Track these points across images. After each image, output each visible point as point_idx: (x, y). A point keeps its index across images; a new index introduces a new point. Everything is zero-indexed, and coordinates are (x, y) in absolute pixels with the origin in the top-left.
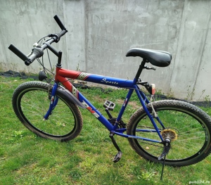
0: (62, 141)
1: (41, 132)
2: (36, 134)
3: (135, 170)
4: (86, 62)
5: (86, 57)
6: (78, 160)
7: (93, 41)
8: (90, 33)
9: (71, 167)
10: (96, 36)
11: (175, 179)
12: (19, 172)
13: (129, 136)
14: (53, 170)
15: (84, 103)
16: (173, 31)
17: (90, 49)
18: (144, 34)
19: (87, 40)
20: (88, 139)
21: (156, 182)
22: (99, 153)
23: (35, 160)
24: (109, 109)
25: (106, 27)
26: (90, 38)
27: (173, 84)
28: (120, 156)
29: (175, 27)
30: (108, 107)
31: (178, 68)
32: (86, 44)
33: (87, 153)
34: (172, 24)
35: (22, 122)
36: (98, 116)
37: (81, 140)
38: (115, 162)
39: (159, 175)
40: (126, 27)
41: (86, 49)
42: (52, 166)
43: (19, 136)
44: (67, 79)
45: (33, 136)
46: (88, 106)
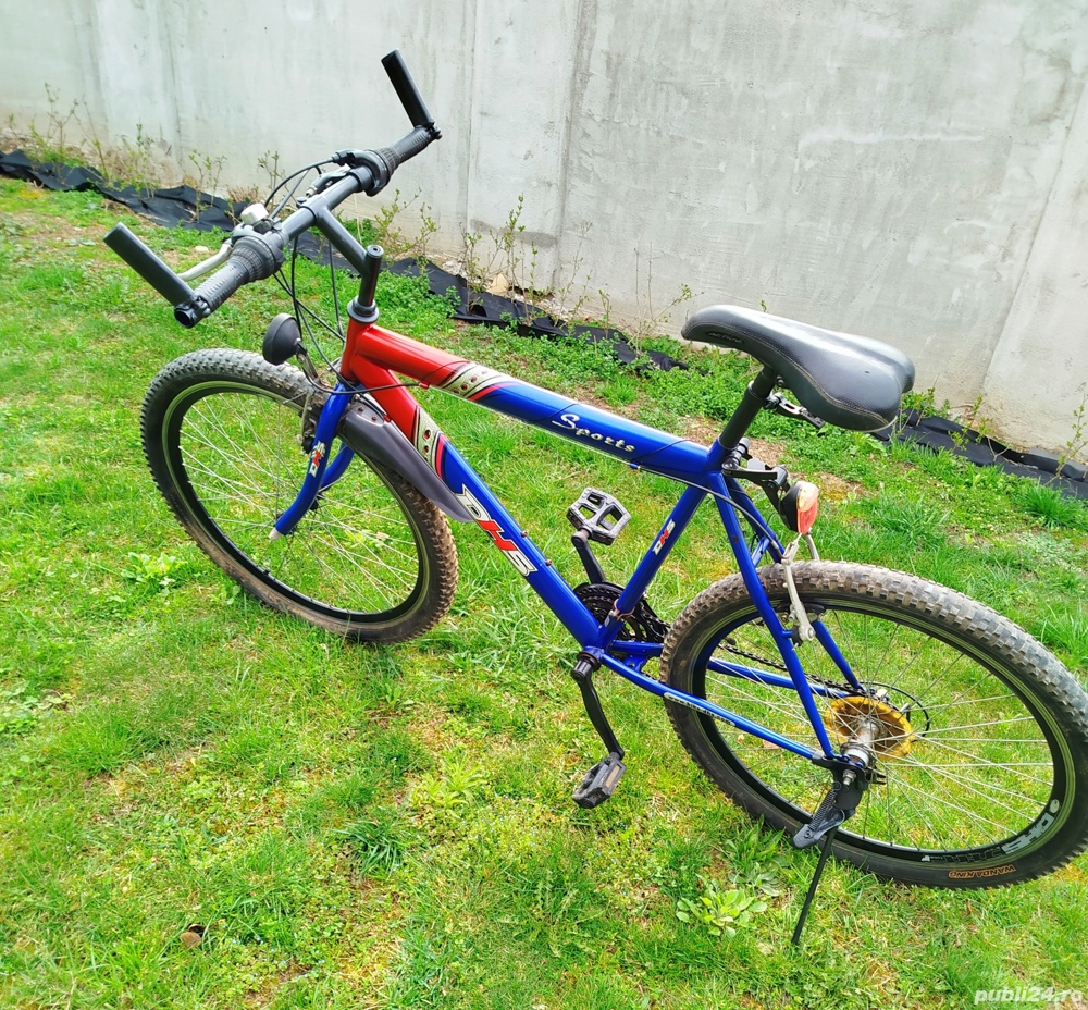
0: (352, 638)
1: (263, 577)
2: (238, 580)
3: (675, 864)
4: (564, 191)
5: (566, 164)
6: (404, 764)
7: (614, 84)
8: (601, 44)
9: (365, 797)
10: (630, 60)
11: (869, 945)
12: (116, 787)
13: (671, 694)
14: (275, 800)
15: (467, 499)
16: (1047, 83)
17: (591, 127)
18: (884, 77)
19: (580, 76)
20: (481, 645)
21: (765, 948)
22: (520, 731)
23: (203, 733)
24: (594, 536)
25: (689, 20)
26: (597, 66)
27: (1006, 367)
28: (609, 780)
29: (1061, 61)
30: (591, 523)
31: (1047, 286)
32: (576, 94)
33: (457, 722)
34: (1048, 41)
35: (181, 515)
36: (531, 568)
37: (446, 645)
38: (582, 803)
39: (789, 912)
40: (796, 34)
41: (569, 123)
42: (274, 778)
43: (155, 585)
44: (396, 377)
45: (221, 592)
46: (484, 516)
